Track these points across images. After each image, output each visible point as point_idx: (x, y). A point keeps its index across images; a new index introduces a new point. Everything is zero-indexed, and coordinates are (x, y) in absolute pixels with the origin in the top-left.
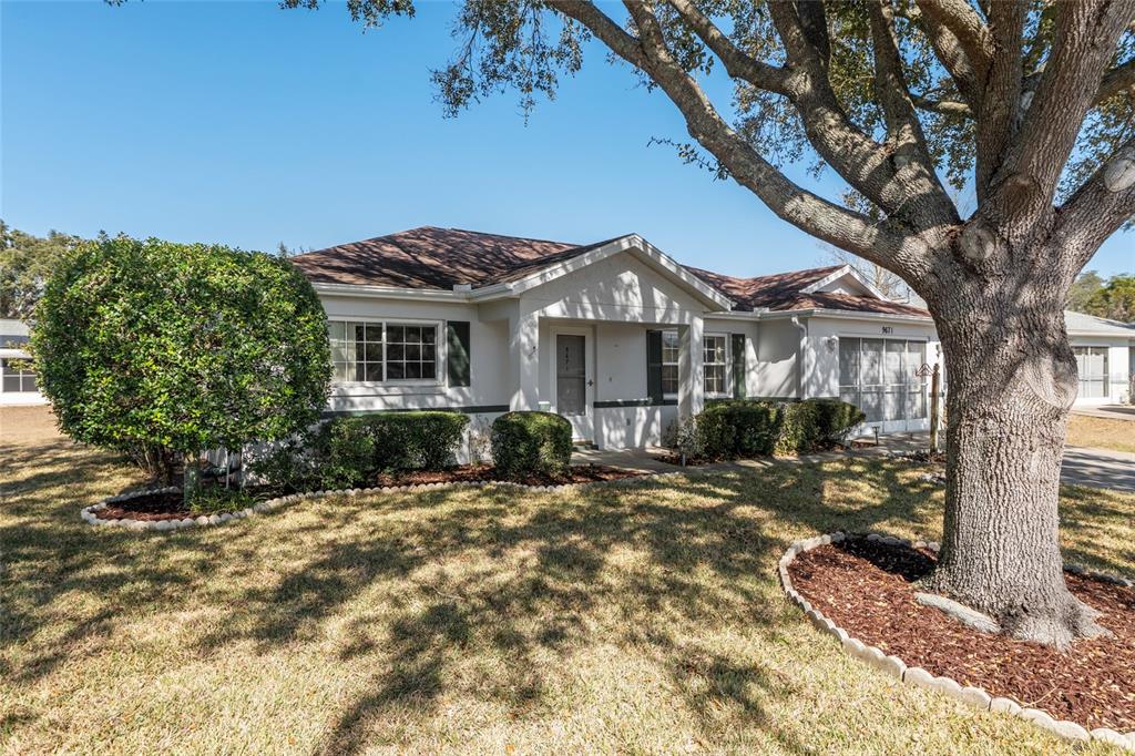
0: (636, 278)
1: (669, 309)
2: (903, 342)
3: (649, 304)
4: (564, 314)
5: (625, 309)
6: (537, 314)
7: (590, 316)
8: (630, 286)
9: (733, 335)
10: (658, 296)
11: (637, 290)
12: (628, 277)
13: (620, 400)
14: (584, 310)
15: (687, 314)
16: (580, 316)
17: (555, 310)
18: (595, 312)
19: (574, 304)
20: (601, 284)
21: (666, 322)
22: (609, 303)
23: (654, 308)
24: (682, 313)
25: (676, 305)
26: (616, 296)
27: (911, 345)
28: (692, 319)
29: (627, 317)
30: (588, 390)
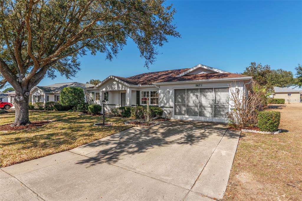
0: (116, 83)
1: (122, 87)
2: (212, 89)
3: (118, 87)
5: (114, 88)
6: (102, 90)
7: (109, 90)
8: (115, 84)
10: (120, 85)
11: (116, 85)
15: (126, 88)
16: (107, 90)
17: (104, 90)
18: (110, 89)
19: (106, 88)
20: (110, 85)
21: (122, 90)
22: (112, 88)
23: (119, 88)
24: (125, 88)
25: (124, 86)
26: (113, 86)
27: (216, 90)
28: (127, 89)
29: (115, 90)
30: (126, 102)
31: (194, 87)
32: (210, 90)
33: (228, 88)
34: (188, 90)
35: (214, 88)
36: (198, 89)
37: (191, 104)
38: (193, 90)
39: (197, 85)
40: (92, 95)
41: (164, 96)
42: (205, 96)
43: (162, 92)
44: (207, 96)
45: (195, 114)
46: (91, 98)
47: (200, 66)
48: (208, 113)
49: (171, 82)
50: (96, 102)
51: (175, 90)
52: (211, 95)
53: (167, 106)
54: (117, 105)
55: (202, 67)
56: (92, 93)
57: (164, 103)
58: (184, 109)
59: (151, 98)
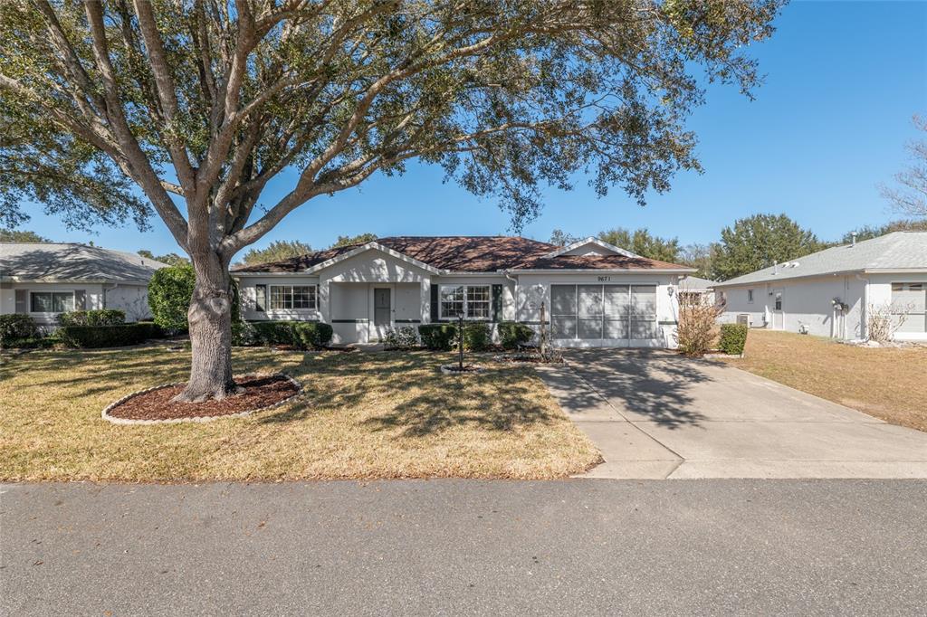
0: (384, 262)
1: (406, 275)
2: (627, 286)
3: (392, 273)
4: (343, 280)
5: (378, 277)
6: (328, 281)
7: (357, 280)
8: (381, 266)
9: (493, 285)
10: (399, 269)
11: (385, 267)
12: (379, 261)
13: (412, 319)
14: (354, 278)
15: (419, 277)
16: (351, 280)
17: (338, 279)
18: (360, 278)
19: (349, 275)
20: (364, 266)
21: (405, 281)
22: (368, 274)
23: (396, 275)
24: (415, 277)
25: (411, 273)
26: (373, 271)
27: (636, 288)
28: (422, 279)
29: (380, 280)
30: (392, 314)
31: (596, 282)
32: (625, 289)
33: (655, 286)
34: (581, 287)
35: (632, 286)
36: (601, 285)
37: (583, 314)
38: (589, 288)
39: (601, 279)
40: (257, 294)
41: (527, 299)
42: (611, 299)
43: (522, 289)
44: (614, 300)
45: (592, 334)
46: (251, 301)
47: (590, 240)
48: (616, 331)
49: (542, 270)
50: (275, 315)
51: (552, 286)
52: (622, 298)
53: (534, 320)
54: (362, 322)
55: (595, 242)
56: (257, 285)
57: (528, 314)
58: (568, 324)
59: (469, 303)
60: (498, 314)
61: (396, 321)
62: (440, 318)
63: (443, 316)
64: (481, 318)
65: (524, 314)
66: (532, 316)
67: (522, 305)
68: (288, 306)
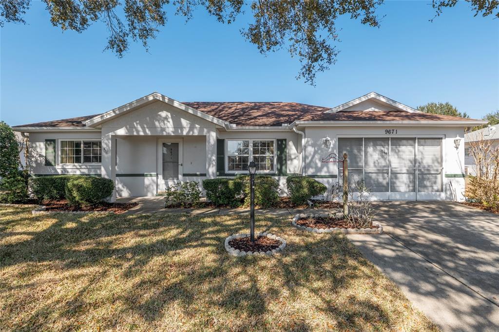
0: (169, 115)
1: (192, 128)
2: (414, 139)
3: (178, 126)
4: (127, 133)
5: (163, 130)
6: (111, 134)
7: (142, 134)
8: (166, 118)
9: (277, 139)
10: (184, 122)
11: (170, 120)
12: (164, 114)
13: (198, 173)
14: (138, 131)
15: (205, 130)
16: (135, 134)
17: (122, 132)
18: (144, 131)
19: (131, 128)
20: (148, 118)
22: (152, 127)
23: (182, 128)
24: (201, 130)
25: (197, 126)
26: (157, 123)
27: (423, 141)
28: (209, 132)
29: (165, 134)
30: (180, 167)
31: (382, 134)
32: (411, 142)
33: (441, 138)
34: (368, 140)
35: (418, 139)
36: (388, 139)
37: (371, 168)
38: (376, 141)
39: (388, 132)
40: (46, 149)
41: (315, 152)
42: (397, 152)
43: (310, 143)
44: (401, 153)
45: (379, 188)
46: (41, 156)
47: (373, 96)
48: (403, 184)
49: (332, 122)
50: (64, 169)
51: (340, 139)
52: (408, 151)
53: (323, 174)
54: (151, 175)
55: (378, 98)
56: (47, 141)
57: (316, 167)
58: (356, 178)
59: (254, 157)
60: (284, 168)
61: (184, 175)
62: (227, 171)
63: (229, 169)
64: (267, 171)
65: (312, 168)
66: (320, 170)
67: (310, 158)
68: (78, 160)
